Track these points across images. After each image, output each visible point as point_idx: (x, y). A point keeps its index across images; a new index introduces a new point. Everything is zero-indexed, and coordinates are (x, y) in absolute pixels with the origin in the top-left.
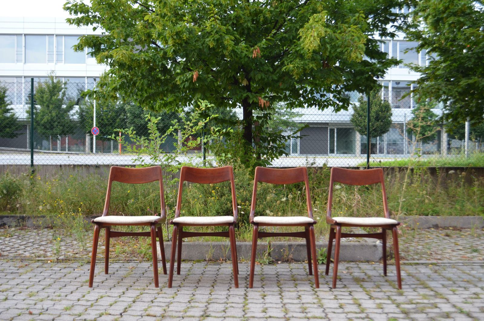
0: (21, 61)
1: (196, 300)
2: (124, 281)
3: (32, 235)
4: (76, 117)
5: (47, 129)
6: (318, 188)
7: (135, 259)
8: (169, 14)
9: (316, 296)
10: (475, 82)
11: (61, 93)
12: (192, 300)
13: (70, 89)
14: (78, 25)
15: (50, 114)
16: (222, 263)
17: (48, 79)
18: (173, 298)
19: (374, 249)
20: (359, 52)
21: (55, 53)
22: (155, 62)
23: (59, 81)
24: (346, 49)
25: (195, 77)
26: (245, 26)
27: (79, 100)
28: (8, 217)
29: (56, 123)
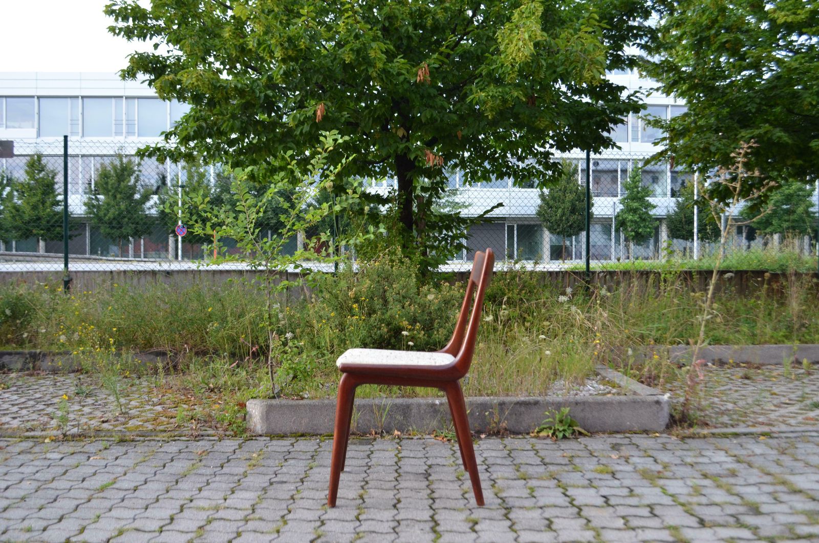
0: (78, 134)
2: (180, 485)
3: (44, 387)
4: (154, 212)
5: (113, 228)
6: (527, 300)
7: (211, 432)
8: (276, 9)
9: (585, 521)
10: (766, 133)
11: (132, 178)
14: (129, 38)
15: (117, 207)
16: (375, 439)
17: (114, 158)
18: (278, 532)
19: (655, 408)
20: (597, 69)
21: (124, 122)
22: (254, 92)
23: (130, 160)
24: (572, 66)
25: (319, 113)
26: (403, 31)
27: (158, 188)
28: (10, 354)
29: (126, 219)
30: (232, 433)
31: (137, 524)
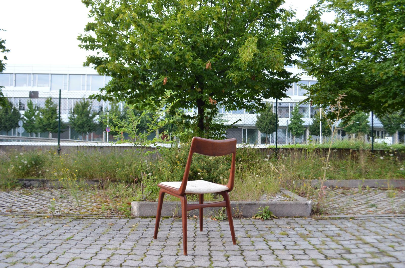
0: (66, 89)
1: (164, 264)
2: (101, 239)
3: (47, 194)
4: (97, 122)
5: (80, 128)
6: (251, 160)
7: (116, 215)
8: (148, 38)
9: (276, 256)
10: (350, 91)
11: (89, 108)
12: (160, 263)
13: (94, 104)
14: (87, 49)
15: (82, 120)
17: (82, 99)
18: (142, 260)
19: (305, 206)
20: (280, 65)
21: (86, 85)
22: (138, 72)
23: (88, 101)
24: (270, 63)
25: (165, 81)
26: (200, 48)
27: (99, 112)
28: (33, 180)
29: (86, 125)
30: (125, 216)
31: (81, 256)
